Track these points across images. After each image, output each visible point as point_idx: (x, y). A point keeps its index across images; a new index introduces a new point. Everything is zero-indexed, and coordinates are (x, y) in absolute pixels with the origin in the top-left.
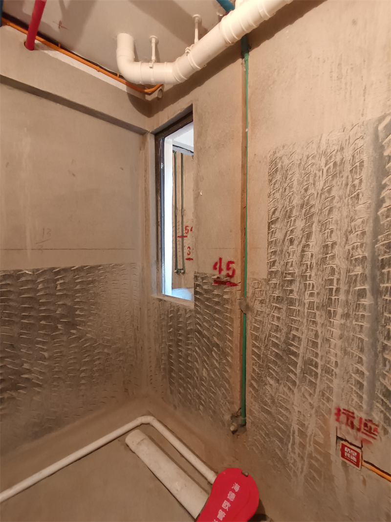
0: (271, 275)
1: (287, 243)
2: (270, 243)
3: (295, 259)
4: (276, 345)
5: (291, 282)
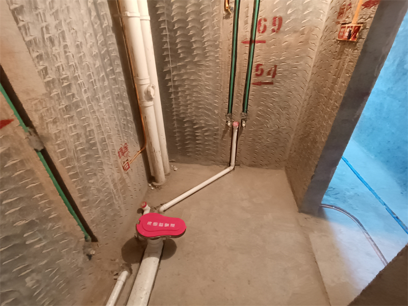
0: (50, 87)
3: (62, 61)
4: (83, 151)
5: (69, 86)
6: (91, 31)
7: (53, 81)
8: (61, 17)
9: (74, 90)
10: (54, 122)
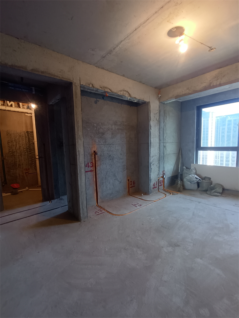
1: (12, 146)
2: (8, 146)
3: (14, 149)
4: (12, 164)
5: (14, 152)
6: (25, 144)
7: (10, 151)
8: (17, 143)
9: (15, 153)
10: (8, 157)
